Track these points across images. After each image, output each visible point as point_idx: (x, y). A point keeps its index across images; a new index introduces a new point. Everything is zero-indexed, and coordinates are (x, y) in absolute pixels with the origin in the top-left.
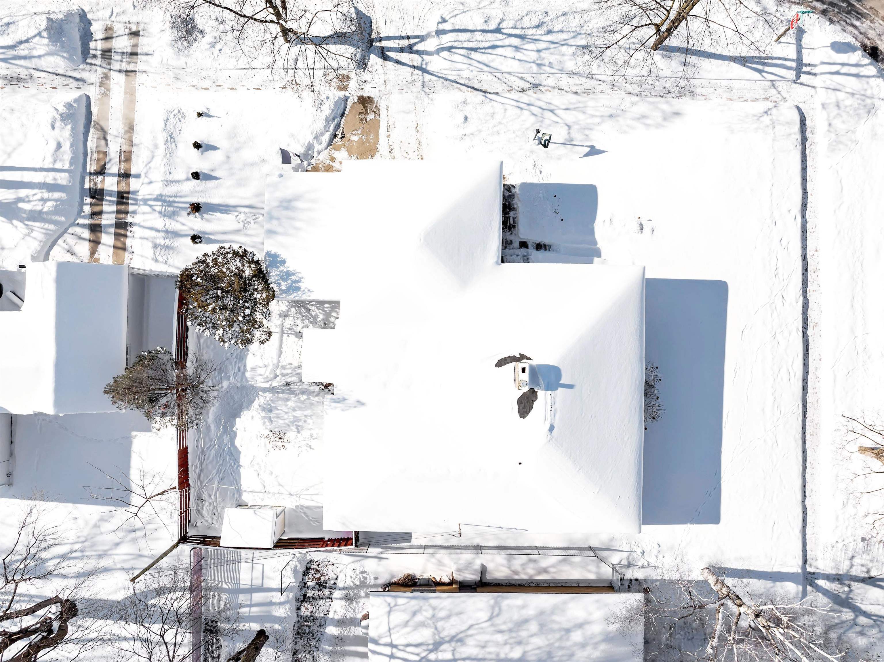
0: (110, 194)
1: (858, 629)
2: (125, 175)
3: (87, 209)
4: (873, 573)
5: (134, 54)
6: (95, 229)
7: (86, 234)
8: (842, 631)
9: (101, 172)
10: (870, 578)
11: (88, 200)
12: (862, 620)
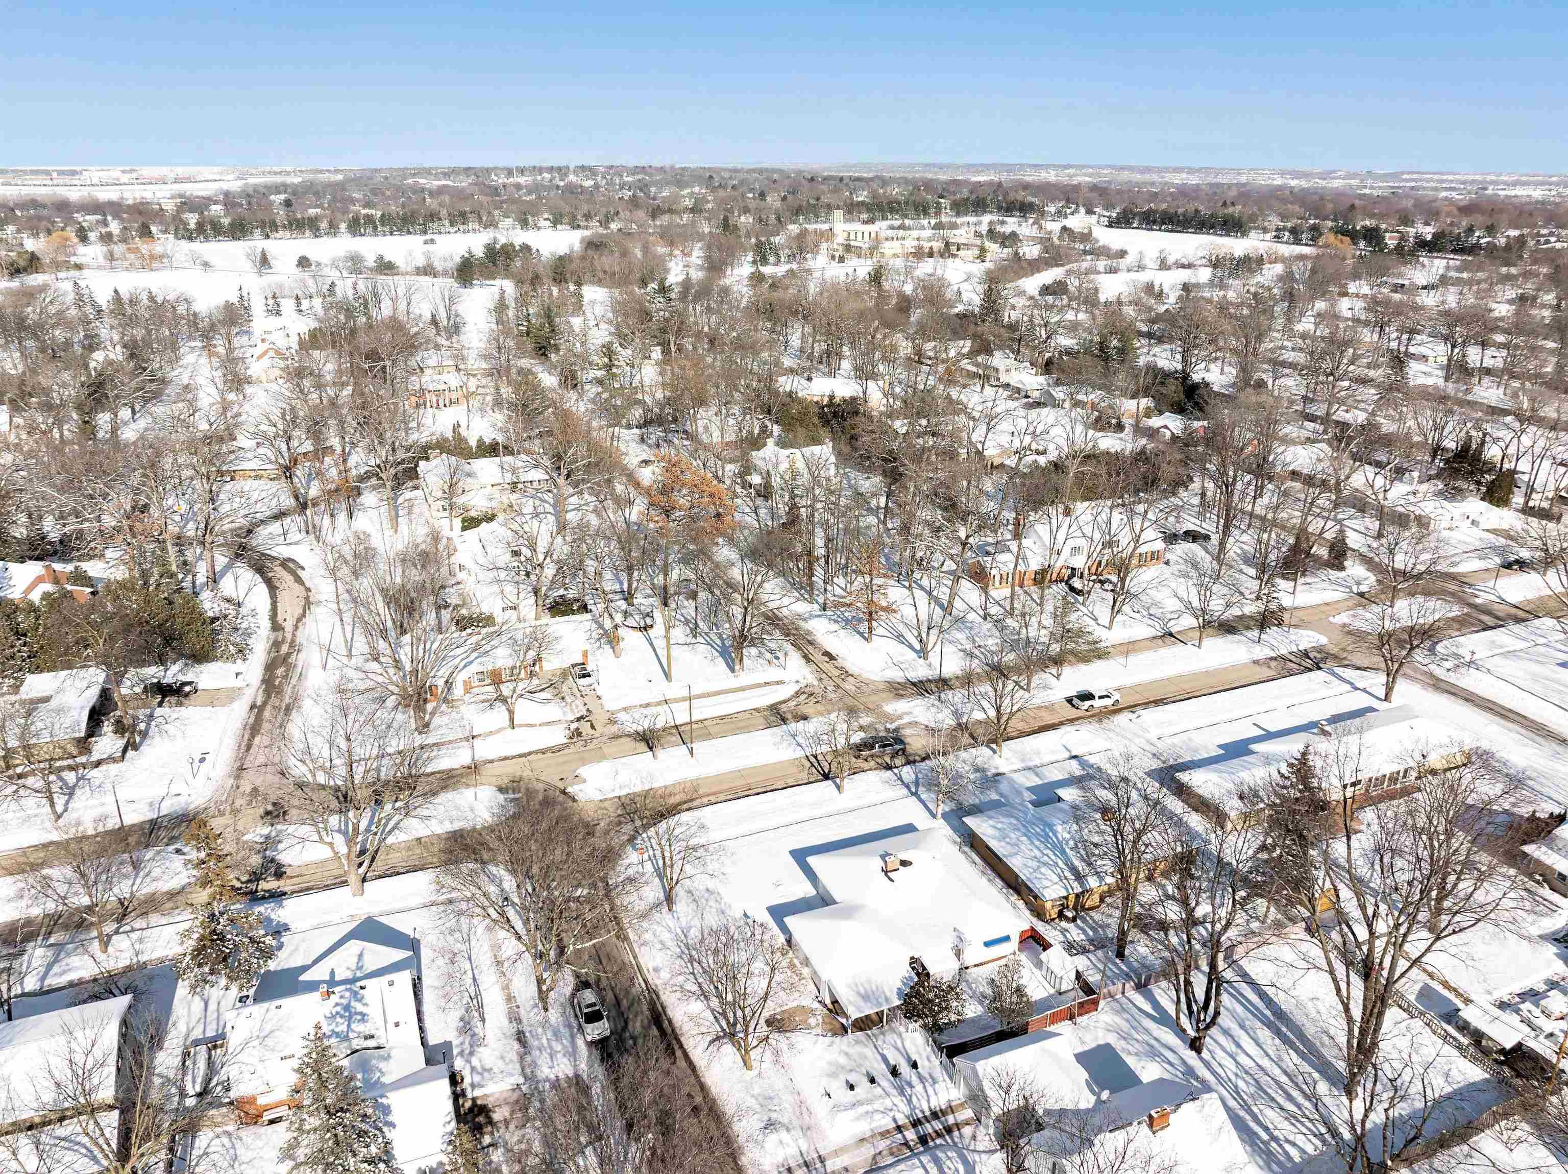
0: (917, 1132)
2: (899, 1129)
3: (938, 1141)
5: (806, 1165)
6: (949, 1130)
7: (956, 1134)
9: (906, 1144)
11: (931, 1144)
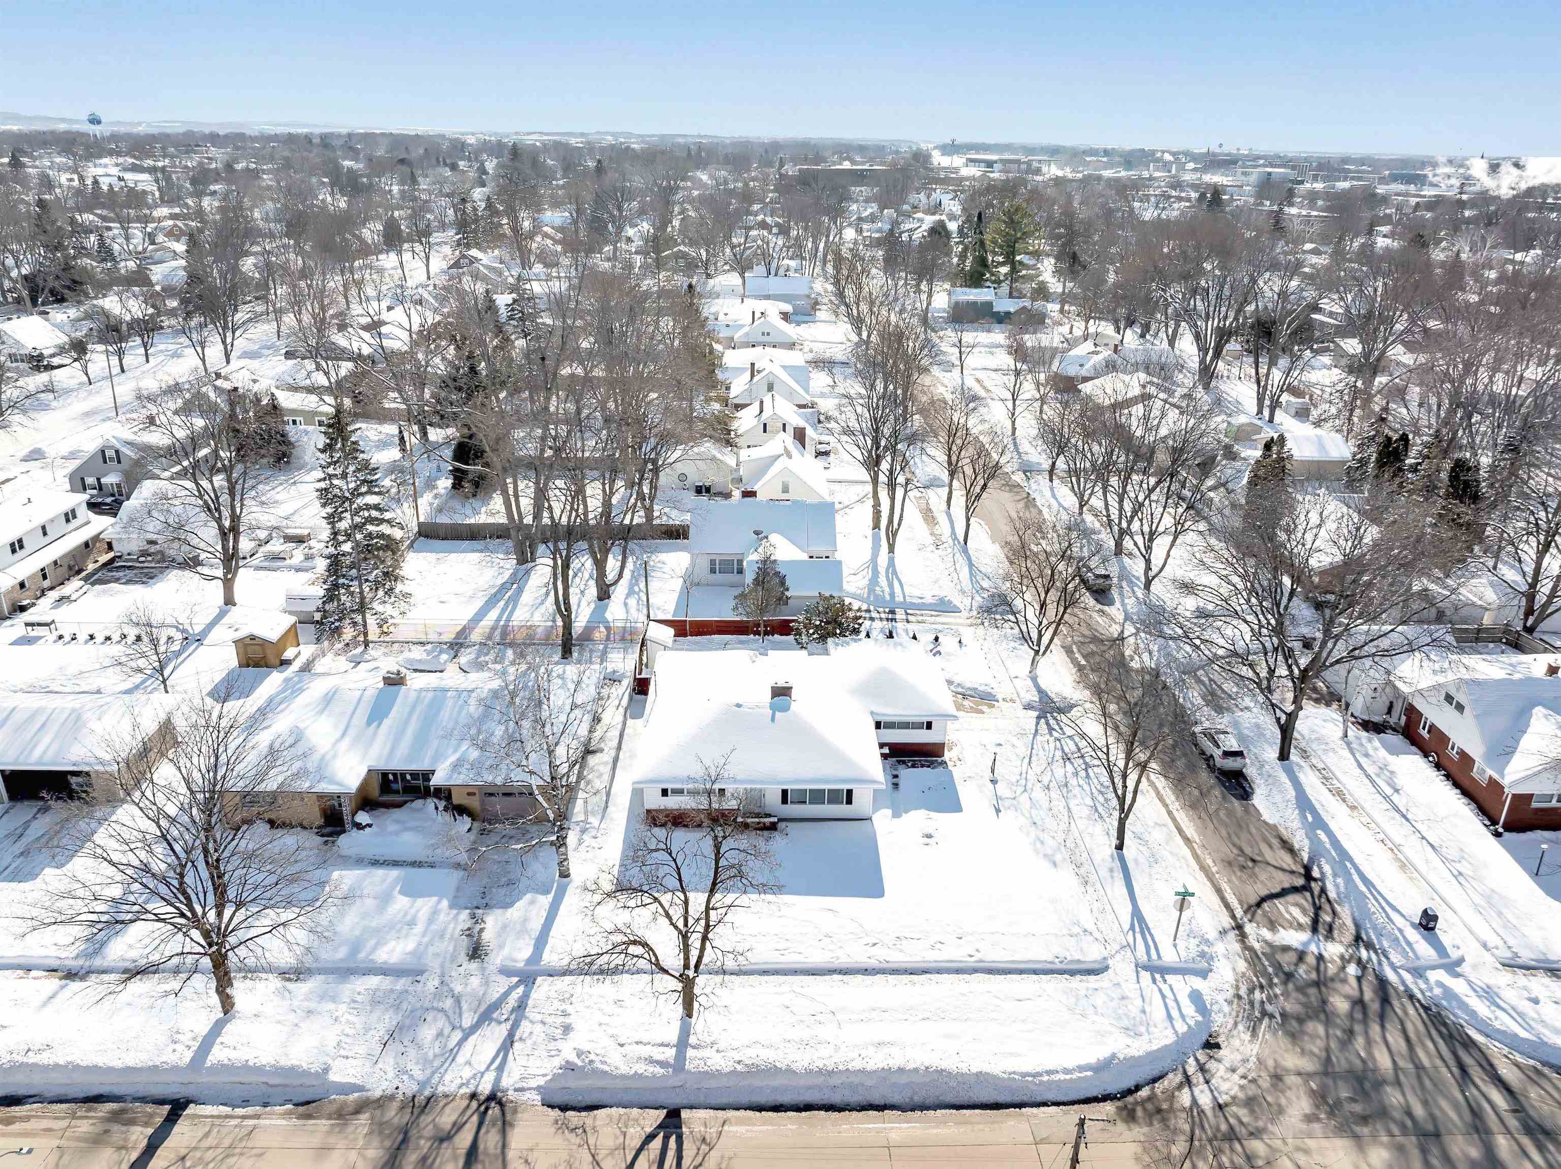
1: (447, 1031)
4: (517, 1045)
8: (450, 1013)
10: (512, 1042)
12: (457, 1035)
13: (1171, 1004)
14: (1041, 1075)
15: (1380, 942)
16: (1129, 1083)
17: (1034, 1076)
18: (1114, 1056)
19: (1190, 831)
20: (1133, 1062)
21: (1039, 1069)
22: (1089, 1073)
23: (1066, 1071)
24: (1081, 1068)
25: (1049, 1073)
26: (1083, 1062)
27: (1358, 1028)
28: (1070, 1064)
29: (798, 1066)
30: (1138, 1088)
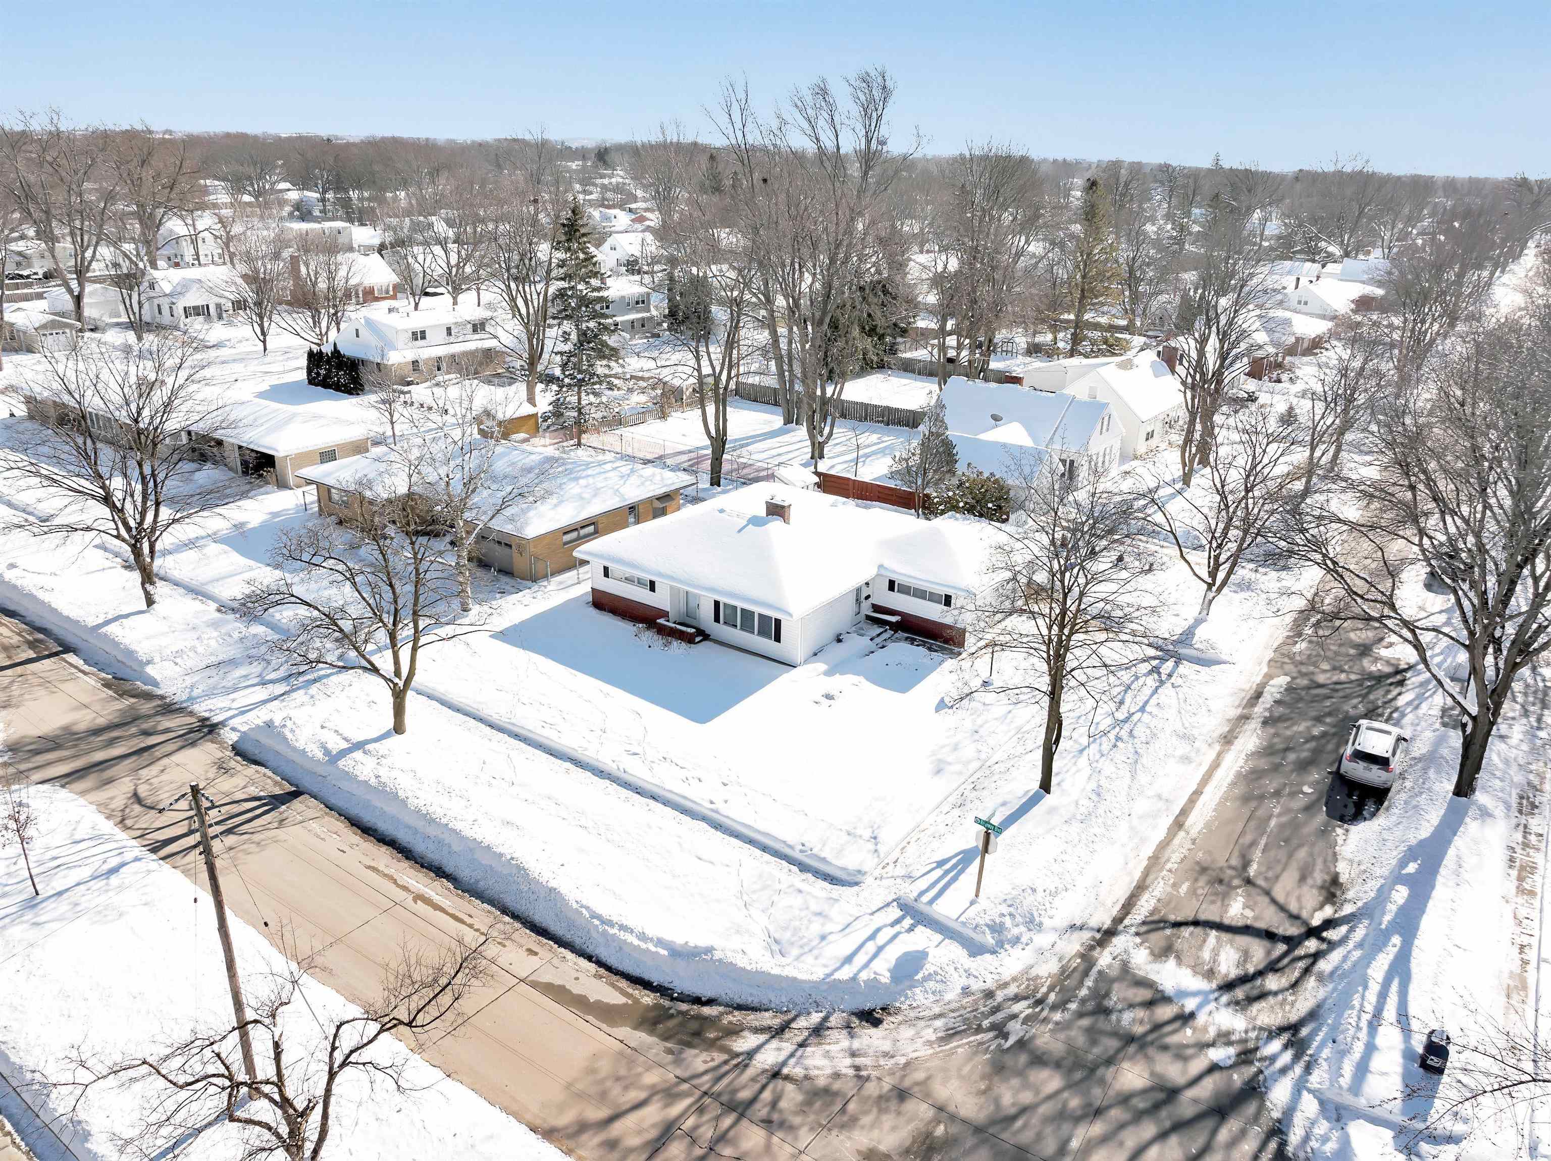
13: (871, 947)
14: (611, 924)
15: (1320, 1048)
16: (706, 992)
17: (603, 922)
18: (709, 950)
19: (1197, 821)
20: (729, 970)
21: (615, 919)
22: (664, 952)
23: (643, 937)
24: (660, 942)
25: (623, 928)
26: (668, 936)
27: (1116, 1114)
28: (652, 932)
29: (412, 803)
30: (710, 1002)
